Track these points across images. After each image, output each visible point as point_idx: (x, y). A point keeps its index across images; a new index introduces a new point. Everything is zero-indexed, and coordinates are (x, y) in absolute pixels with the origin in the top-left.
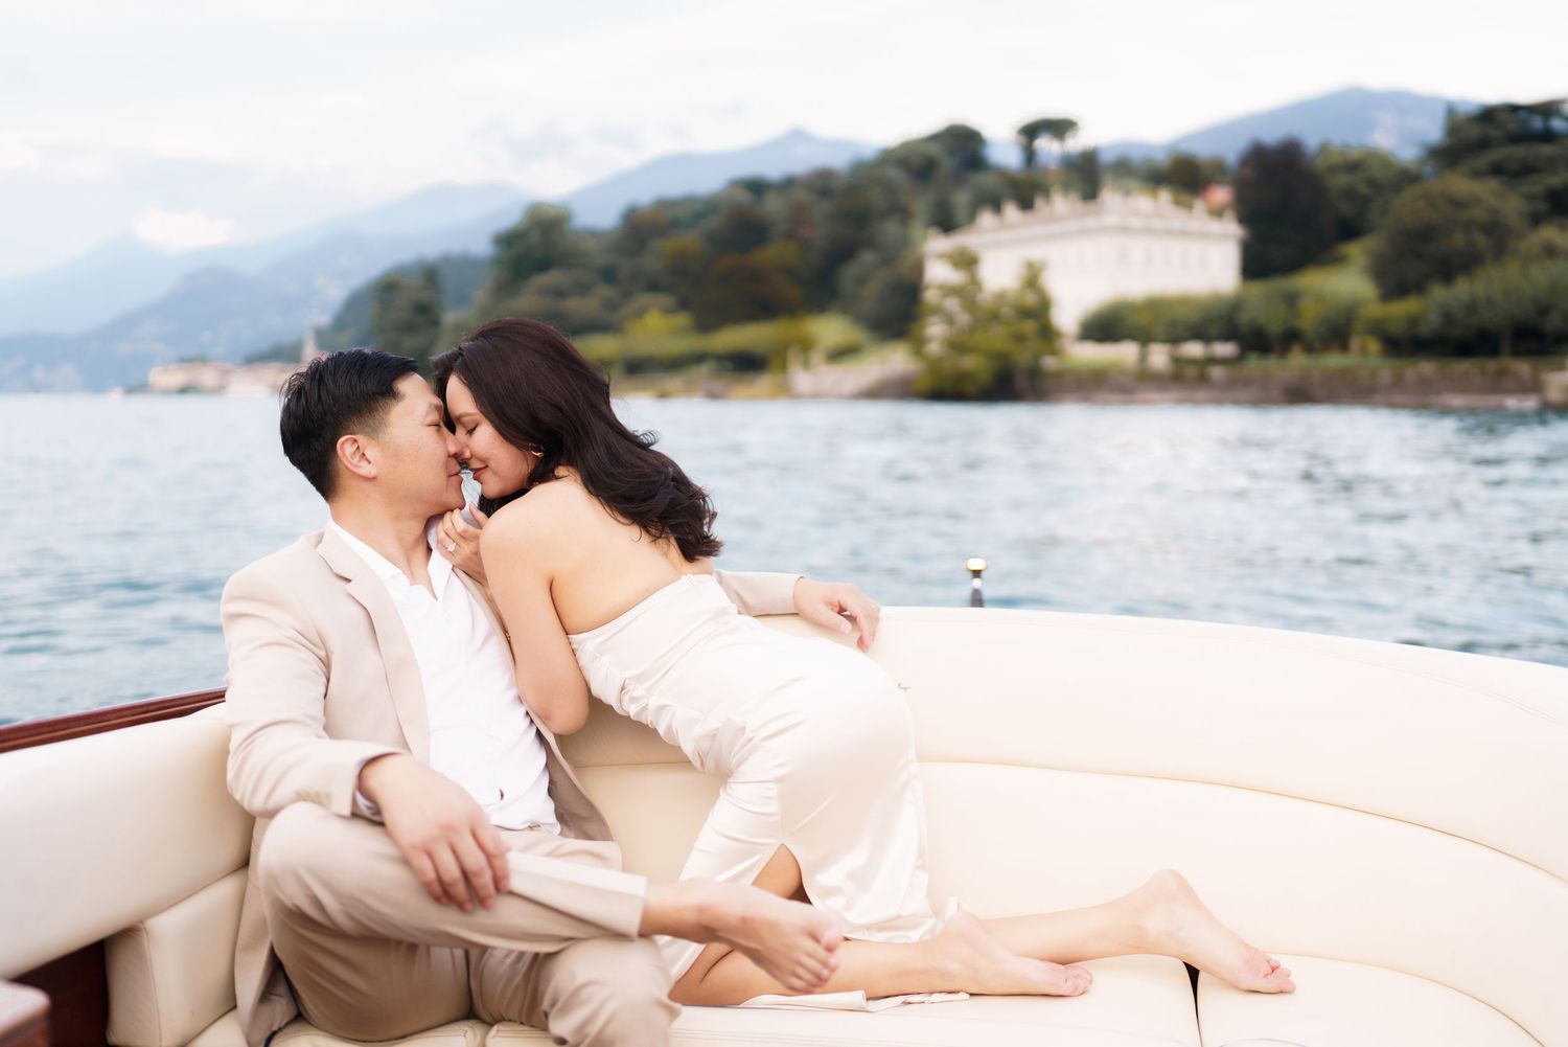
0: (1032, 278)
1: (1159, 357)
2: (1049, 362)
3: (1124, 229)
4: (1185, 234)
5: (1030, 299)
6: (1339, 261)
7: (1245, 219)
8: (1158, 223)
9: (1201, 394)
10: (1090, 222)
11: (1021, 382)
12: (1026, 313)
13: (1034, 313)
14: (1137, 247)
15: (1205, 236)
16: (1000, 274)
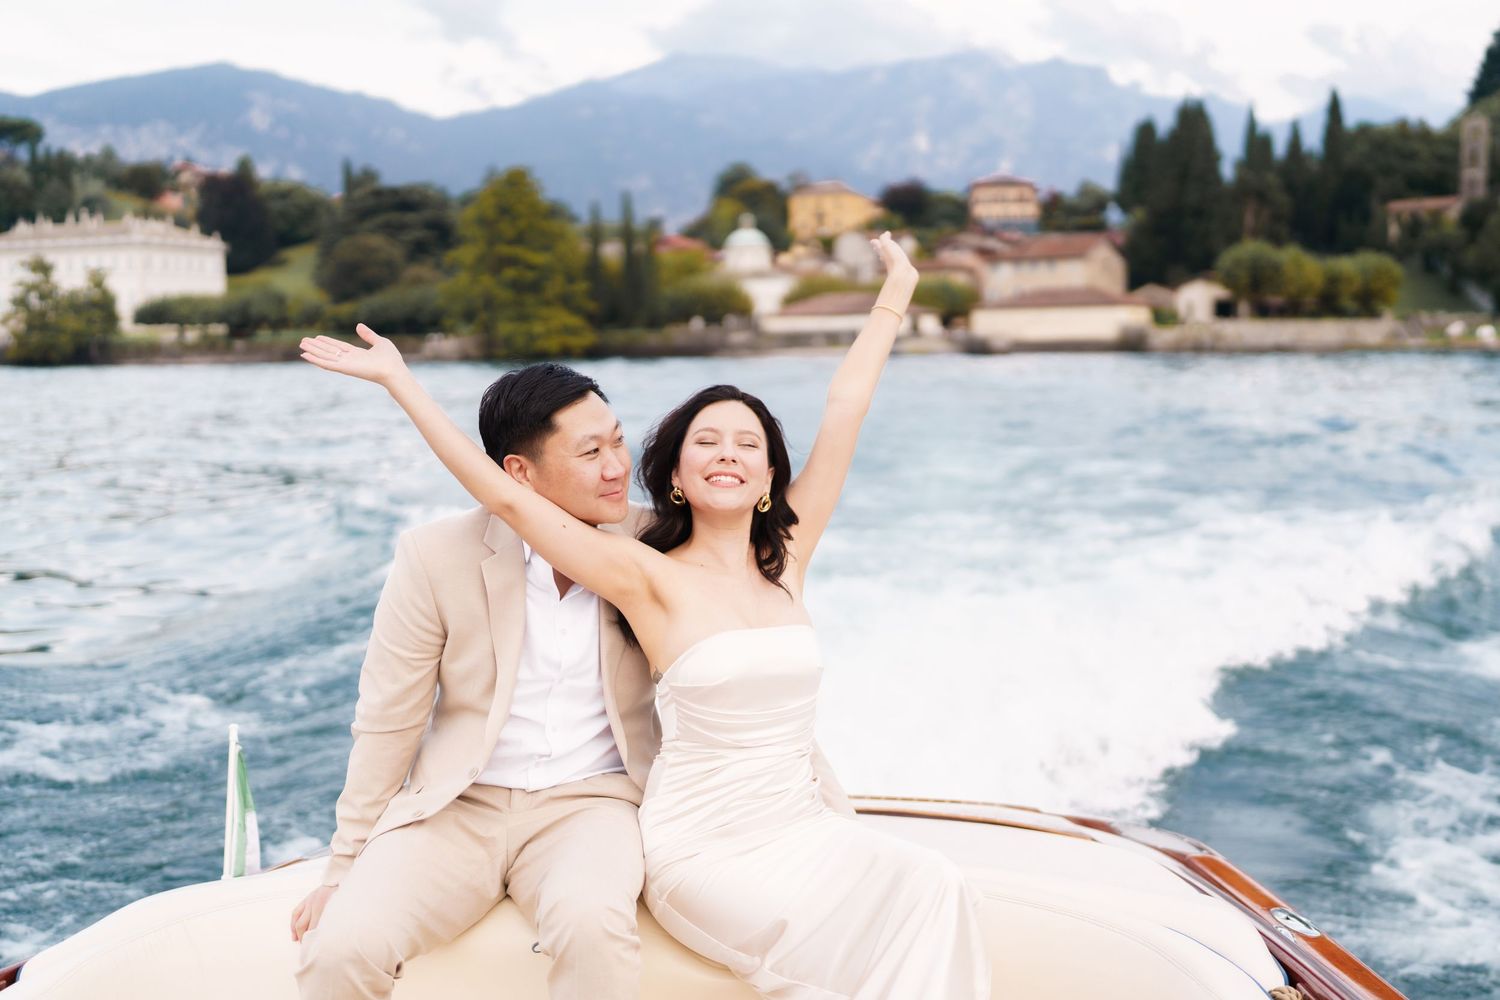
0: (97, 280)
1: (192, 335)
2: (114, 339)
3: (146, 245)
4: (186, 248)
5: (96, 294)
6: (282, 263)
7: (225, 238)
8: (170, 240)
9: (229, 358)
10: (121, 239)
11: (94, 352)
12: (93, 305)
13: (102, 306)
14: (157, 258)
15: (200, 249)
16: (70, 276)
